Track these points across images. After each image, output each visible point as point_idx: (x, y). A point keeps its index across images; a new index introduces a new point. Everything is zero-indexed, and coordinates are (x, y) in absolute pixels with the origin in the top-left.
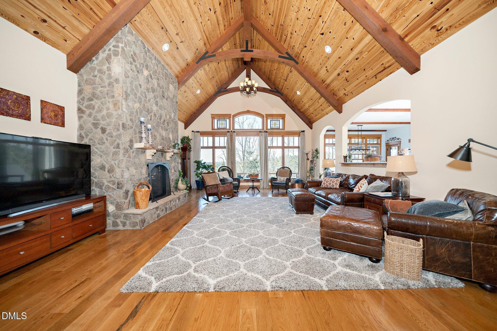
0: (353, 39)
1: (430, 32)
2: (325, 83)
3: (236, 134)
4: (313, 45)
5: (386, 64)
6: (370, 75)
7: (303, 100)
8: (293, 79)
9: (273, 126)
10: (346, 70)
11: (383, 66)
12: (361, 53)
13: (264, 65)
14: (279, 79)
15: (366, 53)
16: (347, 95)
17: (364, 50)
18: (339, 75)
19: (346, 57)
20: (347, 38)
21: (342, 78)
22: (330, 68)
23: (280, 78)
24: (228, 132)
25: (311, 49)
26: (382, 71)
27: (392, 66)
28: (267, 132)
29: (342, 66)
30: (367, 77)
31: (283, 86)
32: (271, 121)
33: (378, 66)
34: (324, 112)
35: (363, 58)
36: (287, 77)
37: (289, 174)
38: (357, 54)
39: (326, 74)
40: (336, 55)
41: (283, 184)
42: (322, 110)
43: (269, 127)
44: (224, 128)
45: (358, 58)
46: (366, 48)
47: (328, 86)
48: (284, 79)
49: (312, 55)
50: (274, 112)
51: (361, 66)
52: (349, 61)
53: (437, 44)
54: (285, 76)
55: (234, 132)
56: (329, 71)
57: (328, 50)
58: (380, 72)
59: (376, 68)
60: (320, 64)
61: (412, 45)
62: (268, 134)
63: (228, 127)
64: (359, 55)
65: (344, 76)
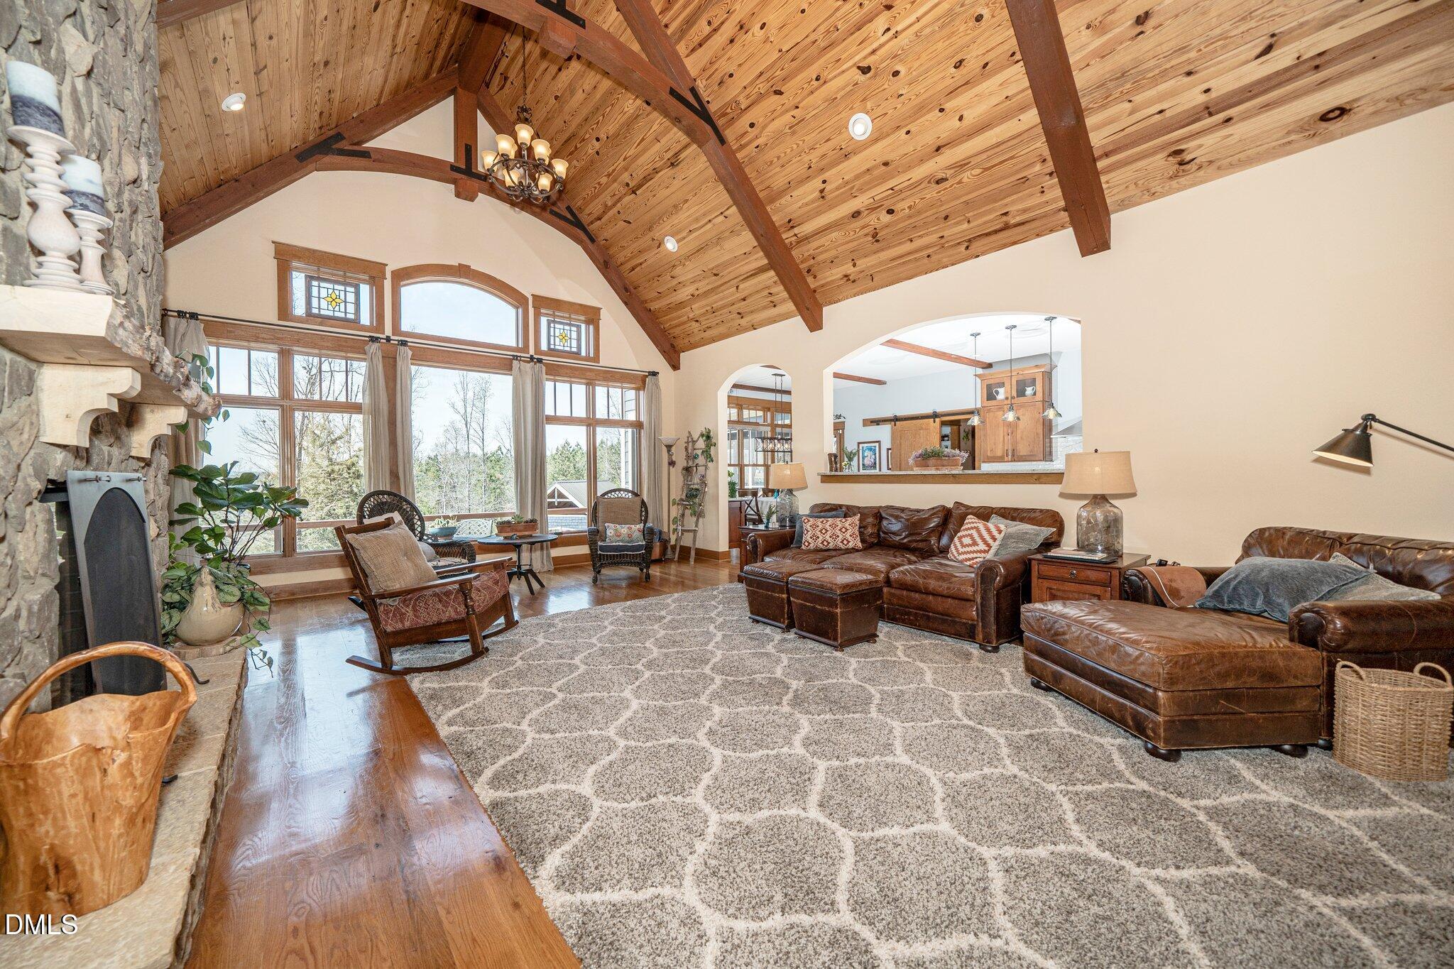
0: (961, 119)
1: (1163, 162)
2: (796, 230)
3: (410, 353)
4: (812, 97)
5: (1014, 217)
6: (953, 237)
7: (678, 271)
8: (668, 192)
9: (557, 343)
10: (888, 205)
11: (1005, 219)
12: (961, 166)
13: (549, 107)
14: (604, 180)
15: (978, 171)
16: (854, 281)
17: (974, 161)
18: (856, 214)
19: (910, 167)
20: (942, 110)
21: (863, 227)
22: (837, 188)
23: (609, 175)
24: (374, 340)
25: (797, 107)
26: (996, 232)
27: (1027, 225)
28: (540, 361)
29: (880, 191)
30: (943, 241)
31: (607, 209)
32: (549, 323)
33: (991, 217)
34: (743, 322)
35: (960, 182)
36: (646, 179)
37: (639, 512)
38: (949, 168)
39: (813, 201)
40: (878, 152)
41: (639, 548)
42: (739, 313)
43: (544, 347)
44: (345, 320)
45: (946, 179)
46: (984, 156)
47: (798, 243)
48: (628, 185)
49: (790, 128)
50: (563, 292)
51: (941, 205)
52: (910, 182)
53: (1163, 195)
54: (639, 174)
55: (404, 343)
56: (829, 197)
57: (860, 126)
58: (987, 234)
59: (980, 221)
60: (807, 166)
61: (1107, 182)
62: (544, 368)
63: (365, 319)
64: (952, 171)
65: (872, 223)
